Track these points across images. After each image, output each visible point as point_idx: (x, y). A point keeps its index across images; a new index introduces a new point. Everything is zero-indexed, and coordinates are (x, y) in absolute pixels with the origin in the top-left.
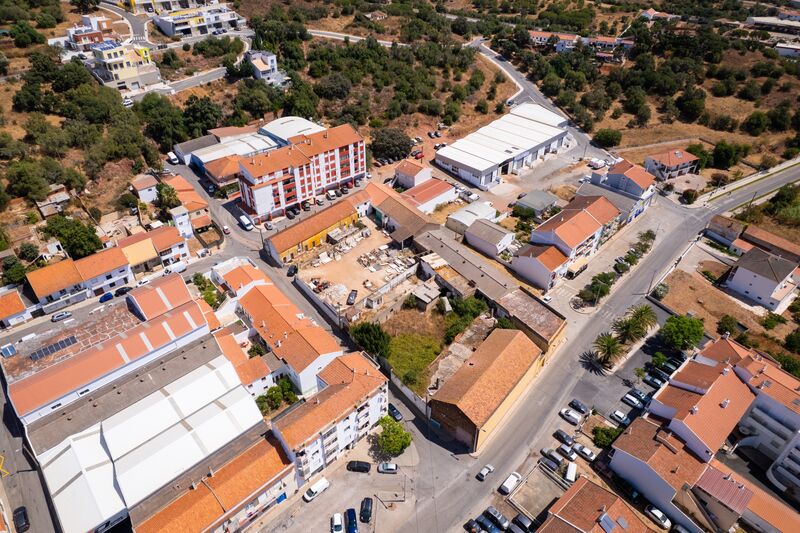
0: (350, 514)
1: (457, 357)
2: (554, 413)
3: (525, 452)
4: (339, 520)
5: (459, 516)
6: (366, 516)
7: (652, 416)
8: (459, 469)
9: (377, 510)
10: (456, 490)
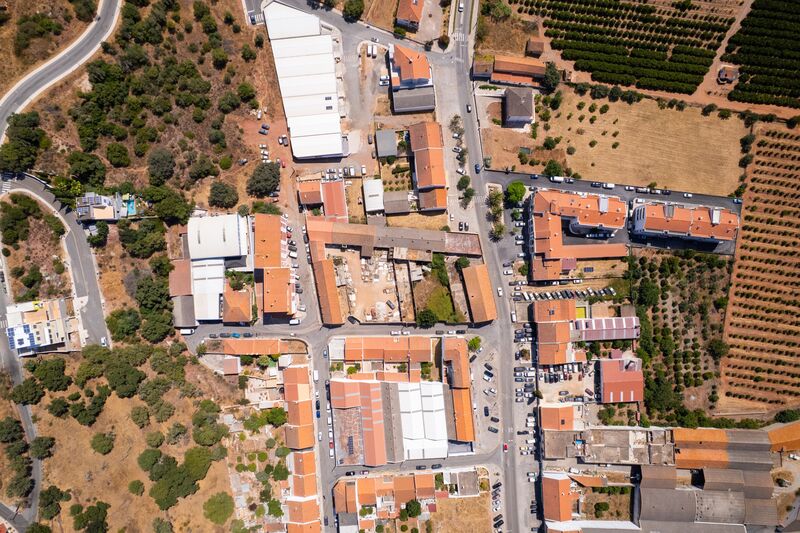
0: (486, 373)
1: (458, 291)
2: (504, 278)
3: (507, 300)
4: (486, 377)
5: (510, 341)
6: (490, 368)
7: (537, 255)
8: (496, 328)
9: (490, 364)
10: (502, 334)
